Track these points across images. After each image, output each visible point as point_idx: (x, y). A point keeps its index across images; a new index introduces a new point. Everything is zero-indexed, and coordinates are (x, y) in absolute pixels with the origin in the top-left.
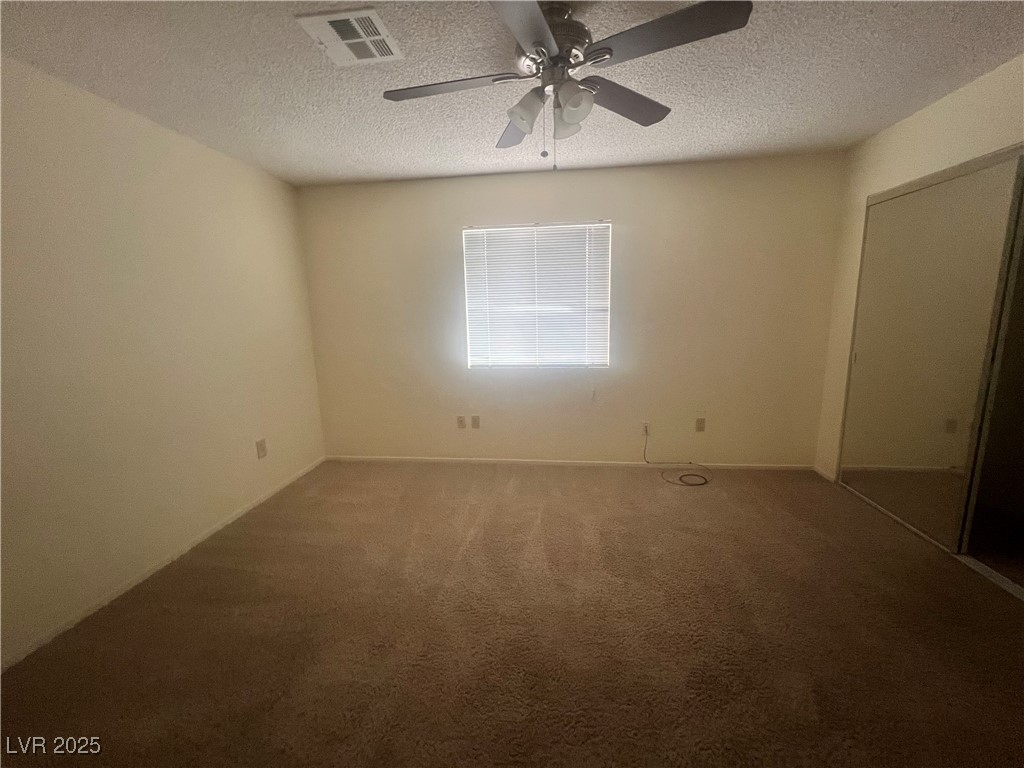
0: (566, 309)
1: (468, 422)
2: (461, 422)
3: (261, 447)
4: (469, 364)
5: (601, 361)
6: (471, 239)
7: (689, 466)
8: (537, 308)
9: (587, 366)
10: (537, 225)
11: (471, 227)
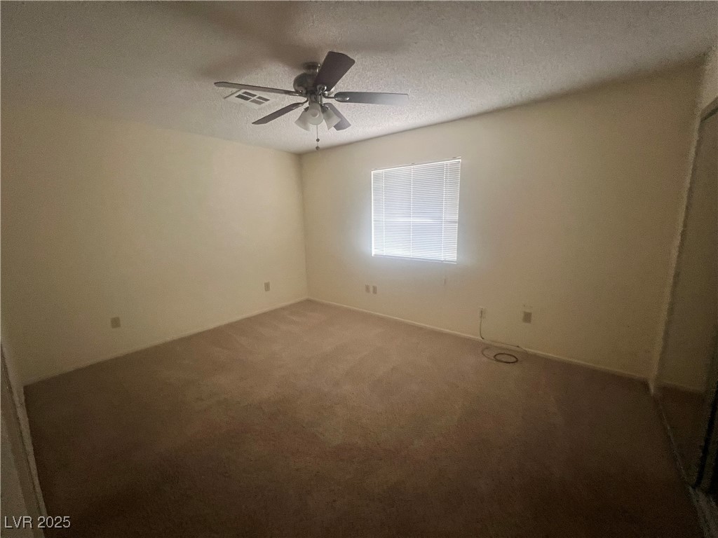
0: (429, 221)
1: (371, 289)
2: (367, 288)
3: (267, 286)
4: (373, 253)
5: (451, 259)
6: (377, 177)
7: (517, 349)
8: (412, 220)
9: (442, 261)
10: (413, 164)
11: (376, 169)
